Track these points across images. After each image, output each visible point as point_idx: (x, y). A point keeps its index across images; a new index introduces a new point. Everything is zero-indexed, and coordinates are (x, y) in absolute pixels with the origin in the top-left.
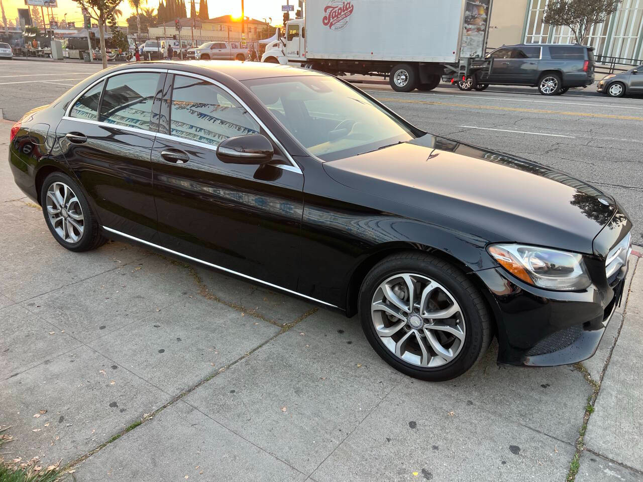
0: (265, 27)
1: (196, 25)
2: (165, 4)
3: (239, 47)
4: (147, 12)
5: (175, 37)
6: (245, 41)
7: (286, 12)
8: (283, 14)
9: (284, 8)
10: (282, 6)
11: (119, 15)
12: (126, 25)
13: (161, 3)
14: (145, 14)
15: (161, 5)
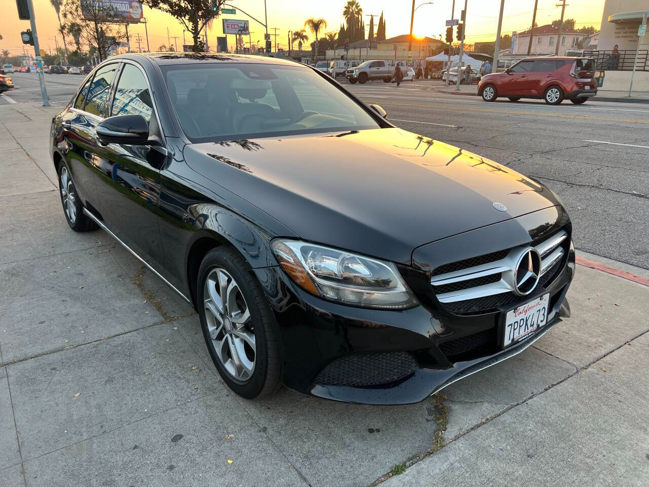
0: (439, 44)
1: (372, 46)
2: (345, 29)
3: (405, 65)
4: (330, 36)
5: (342, 58)
6: (411, 59)
7: (450, 27)
8: (446, 29)
9: (448, 23)
10: (447, 21)
11: (305, 40)
12: (310, 49)
13: (342, 27)
14: (328, 38)
15: (342, 29)
